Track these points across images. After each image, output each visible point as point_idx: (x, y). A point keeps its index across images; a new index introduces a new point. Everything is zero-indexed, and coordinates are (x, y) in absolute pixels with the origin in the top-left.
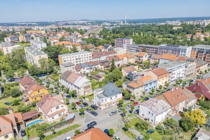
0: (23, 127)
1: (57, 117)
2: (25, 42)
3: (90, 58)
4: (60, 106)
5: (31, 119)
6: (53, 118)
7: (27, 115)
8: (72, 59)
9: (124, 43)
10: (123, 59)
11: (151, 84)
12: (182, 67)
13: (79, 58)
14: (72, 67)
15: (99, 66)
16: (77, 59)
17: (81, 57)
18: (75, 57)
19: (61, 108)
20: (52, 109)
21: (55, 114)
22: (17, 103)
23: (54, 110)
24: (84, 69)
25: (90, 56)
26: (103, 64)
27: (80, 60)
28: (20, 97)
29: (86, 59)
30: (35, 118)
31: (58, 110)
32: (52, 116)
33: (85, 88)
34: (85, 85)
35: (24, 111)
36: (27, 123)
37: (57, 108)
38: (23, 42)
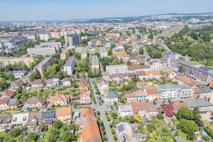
0: (71, 102)
1: (84, 101)
2: (100, 46)
3: (126, 70)
4: (87, 97)
5: (75, 99)
6: (83, 101)
7: (75, 97)
8: (113, 69)
9: (169, 57)
10: (149, 75)
11: (141, 97)
12: (176, 90)
13: (118, 69)
14: (108, 76)
15: (127, 77)
16: (116, 70)
17: (119, 69)
18: (115, 68)
19: (87, 98)
20: (83, 97)
21: (84, 100)
22: (74, 91)
23: (84, 98)
24: (116, 78)
25: (126, 68)
26: (130, 76)
27: (118, 71)
28: (77, 88)
29: (123, 70)
30: (77, 99)
31: (86, 98)
32: (82, 100)
33: (104, 91)
34: (104, 89)
35: (74, 95)
36: (74, 101)
37: (85, 97)
38: (98, 46)
